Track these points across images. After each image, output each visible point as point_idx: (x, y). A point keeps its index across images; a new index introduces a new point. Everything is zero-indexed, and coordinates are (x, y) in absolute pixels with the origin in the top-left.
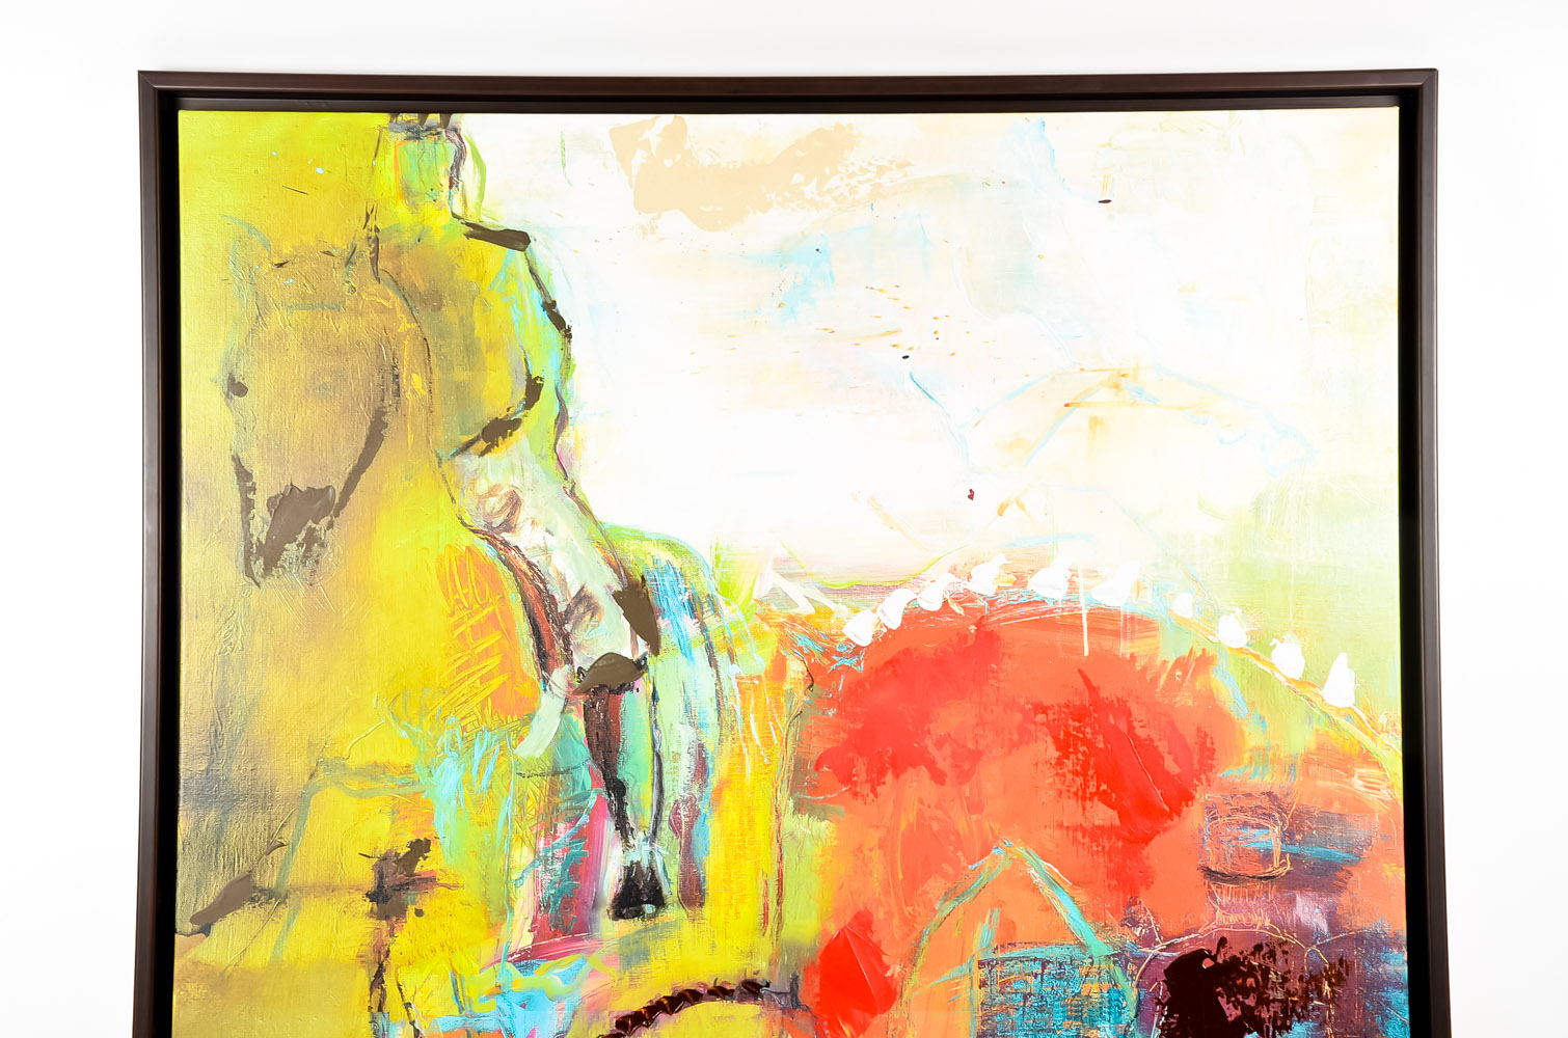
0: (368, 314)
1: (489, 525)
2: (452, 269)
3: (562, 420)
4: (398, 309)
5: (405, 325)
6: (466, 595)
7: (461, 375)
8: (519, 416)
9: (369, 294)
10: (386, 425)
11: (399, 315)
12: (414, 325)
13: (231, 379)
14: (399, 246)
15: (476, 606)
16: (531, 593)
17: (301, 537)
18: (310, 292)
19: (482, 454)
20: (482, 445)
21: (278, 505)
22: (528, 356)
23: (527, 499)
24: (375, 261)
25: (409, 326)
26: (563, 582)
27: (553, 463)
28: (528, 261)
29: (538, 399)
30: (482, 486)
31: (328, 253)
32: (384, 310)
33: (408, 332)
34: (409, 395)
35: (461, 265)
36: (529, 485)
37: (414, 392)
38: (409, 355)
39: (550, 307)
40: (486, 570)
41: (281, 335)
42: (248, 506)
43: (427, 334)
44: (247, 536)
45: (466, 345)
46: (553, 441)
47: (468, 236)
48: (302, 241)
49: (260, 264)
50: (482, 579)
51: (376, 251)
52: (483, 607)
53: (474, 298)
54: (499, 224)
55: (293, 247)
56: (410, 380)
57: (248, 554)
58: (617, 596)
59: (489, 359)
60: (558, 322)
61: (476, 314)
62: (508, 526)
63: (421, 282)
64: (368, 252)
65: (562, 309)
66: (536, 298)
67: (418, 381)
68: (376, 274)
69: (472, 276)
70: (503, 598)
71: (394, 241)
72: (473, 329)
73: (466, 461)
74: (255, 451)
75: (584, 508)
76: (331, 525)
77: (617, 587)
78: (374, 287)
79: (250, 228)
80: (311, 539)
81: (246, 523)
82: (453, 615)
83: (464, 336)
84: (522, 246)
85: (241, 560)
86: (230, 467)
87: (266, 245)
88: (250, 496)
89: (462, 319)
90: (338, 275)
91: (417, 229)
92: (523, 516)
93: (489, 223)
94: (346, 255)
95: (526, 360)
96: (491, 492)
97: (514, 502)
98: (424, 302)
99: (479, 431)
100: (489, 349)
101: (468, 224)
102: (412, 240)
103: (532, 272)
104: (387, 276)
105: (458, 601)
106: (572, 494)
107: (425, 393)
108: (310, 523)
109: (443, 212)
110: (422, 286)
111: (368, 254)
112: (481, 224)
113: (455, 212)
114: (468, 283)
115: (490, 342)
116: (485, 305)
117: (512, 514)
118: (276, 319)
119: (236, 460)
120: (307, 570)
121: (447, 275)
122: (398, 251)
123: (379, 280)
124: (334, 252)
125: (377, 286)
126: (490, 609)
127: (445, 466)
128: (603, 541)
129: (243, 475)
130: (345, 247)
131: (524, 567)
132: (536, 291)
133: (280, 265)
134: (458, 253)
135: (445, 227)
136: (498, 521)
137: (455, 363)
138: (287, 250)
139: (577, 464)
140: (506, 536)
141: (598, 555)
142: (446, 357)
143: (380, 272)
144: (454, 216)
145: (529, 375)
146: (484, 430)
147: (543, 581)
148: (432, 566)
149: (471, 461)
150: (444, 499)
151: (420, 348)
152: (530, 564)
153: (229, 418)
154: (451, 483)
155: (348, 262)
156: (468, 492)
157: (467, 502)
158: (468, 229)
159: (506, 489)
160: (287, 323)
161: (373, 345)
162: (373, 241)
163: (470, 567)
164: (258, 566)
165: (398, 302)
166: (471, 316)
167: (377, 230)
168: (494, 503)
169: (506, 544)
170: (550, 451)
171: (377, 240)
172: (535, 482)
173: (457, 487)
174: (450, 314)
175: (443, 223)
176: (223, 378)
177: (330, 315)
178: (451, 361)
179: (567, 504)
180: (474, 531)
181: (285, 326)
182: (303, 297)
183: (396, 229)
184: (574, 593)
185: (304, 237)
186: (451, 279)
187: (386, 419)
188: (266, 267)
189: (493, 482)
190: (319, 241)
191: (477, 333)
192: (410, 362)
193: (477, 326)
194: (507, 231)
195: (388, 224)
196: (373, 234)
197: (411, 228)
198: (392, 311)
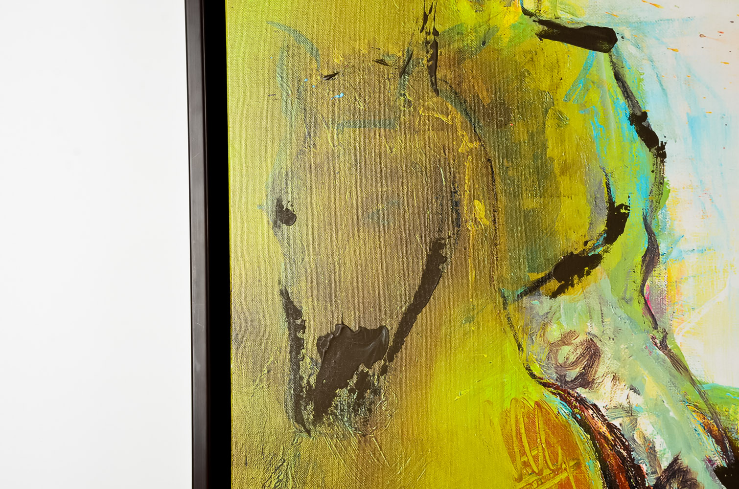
0: (425, 132)
1: (562, 378)
2: (521, 77)
3: (651, 258)
4: (458, 124)
5: (466, 144)
6: (535, 458)
7: (530, 203)
8: (599, 250)
9: (427, 108)
10: (444, 260)
11: (460, 132)
12: (476, 144)
13: (279, 204)
14: (460, 51)
15: (547, 472)
16: (612, 461)
17: (352, 383)
18: (361, 107)
19: (554, 295)
20: (554, 284)
21: (327, 345)
22: (611, 180)
23: (607, 350)
24: (433, 70)
25: (470, 145)
26: (652, 451)
27: (638, 308)
28: (614, 65)
29: (622, 231)
30: (554, 333)
31: (381, 62)
32: (443, 126)
33: (470, 152)
34: (470, 225)
35: (533, 72)
36: (609, 333)
37: (476, 222)
38: (471, 178)
39: (639, 120)
40: (559, 430)
41: (331, 157)
42: (297, 345)
43: (492, 153)
44: (297, 380)
45: (537, 168)
46: (639, 281)
47: (542, 36)
48: (353, 48)
49: (309, 76)
50: (553, 440)
51: (434, 58)
52: (556, 472)
53: (546, 111)
54: (579, 20)
55: (345, 56)
56: (471, 208)
57: (297, 398)
58: (719, 472)
59: (564, 183)
60: (649, 138)
61: (550, 131)
62: (585, 381)
63: (485, 93)
64: (426, 59)
65: (654, 122)
66: (620, 110)
67: (480, 207)
68: (434, 84)
69: (545, 85)
70: (578, 465)
71: (455, 45)
72: (544, 147)
73: (536, 302)
74: (304, 284)
75: (678, 363)
76: (384, 371)
77: (720, 462)
78: (433, 101)
79: (298, 35)
80: (364, 384)
81: (296, 364)
82: (520, 479)
83: (534, 155)
84: (606, 46)
85: (291, 403)
86: (279, 301)
87: (315, 54)
88: (300, 335)
89: (532, 136)
90: (392, 87)
91: (482, 30)
92: (602, 369)
93: (566, 19)
94: (401, 63)
95: (608, 185)
96: (565, 340)
97: (592, 353)
98: (488, 115)
99: (551, 268)
100: (563, 172)
101: (541, 22)
102: (475, 44)
103: (618, 77)
104: (446, 87)
105: (526, 464)
106: (663, 346)
107: (486, 222)
108: (362, 367)
109: (512, 9)
110: (485, 97)
111: (425, 62)
112: (557, 21)
113: (525, 7)
114: (540, 93)
115: (565, 161)
116: (560, 118)
117: (589, 366)
118: (327, 138)
119: (284, 294)
120: (358, 420)
121: (516, 84)
122: (459, 58)
123: (437, 92)
124: (388, 61)
125: (435, 99)
126: (563, 476)
127: (511, 308)
129: (292, 311)
130: (400, 54)
131: (604, 429)
132: (622, 100)
133: (330, 77)
134: (529, 57)
135: (513, 26)
136: (573, 374)
137: (524, 188)
138: (337, 60)
139: (669, 310)
140: (582, 392)
141: (695, 421)
142: (513, 181)
143: (439, 83)
144: (526, 12)
145: (611, 202)
146: (557, 267)
147: (627, 448)
148: (496, 421)
149: (541, 304)
150: (510, 346)
151: (483, 171)
152: (611, 427)
153: (277, 249)
154: (518, 327)
155: (404, 71)
156: (538, 339)
157: (536, 350)
158: (541, 28)
159: (582, 337)
160: (337, 143)
161: (430, 168)
162: (432, 47)
163: (540, 423)
164: (308, 412)
165: (459, 117)
166: (543, 132)
167: (436, 33)
168: (567, 353)
169: (582, 401)
170: (636, 295)
171: (435, 45)
172: (617, 331)
173: (524, 331)
174: (519, 131)
175: (512, 22)
176: (271, 206)
177: (384, 134)
178: (519, 186)
179: (657, 359)
180: (546, 385)
181: (336, 147)
182: (355, 113)
183: (458, 31)
184: (665, 464)
185: (355, 45)
186: (520, 88)
187: (445, 252)
188: (316, 79)
189: (567, 328)
190: (371, 47)
191: (549, 153)
192: (472, 188)
193: (550, 144)
194: (589, 28)
195: (448, 26)
196: (431, 38)
197: (475, 30)
198: (452, 128)
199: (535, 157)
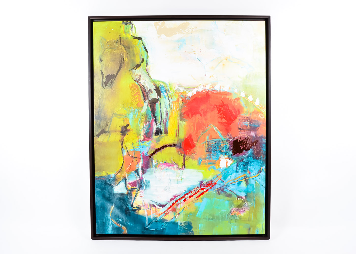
0: (119, 50)
1: (137, 80)
2: (131, 43)
3: (147, 64)
5: (125, 51)
6: (133, 90)
7: (132, 58)
8: (141, 64)
9: (119, 47)
10: (122, 65)
12: (126, 51)
13: (100, 59)
15: (135, 91)
16: (143, 89)
17: (110, 82)
19: (136, 69)
20: (135, 68)
21: (107, 77)
23: (142, 76)
24: (120, 42)
26: (147, 88)
27: (146, 70)
29: (143, 61)
30: (136, 74)
31: (114, 41)
32: (121, 49)
34: (125, 61)
36: (142, 74)
37: (126, 61)
39: (145, 48)
40: (136, 86)
41: (107, 53)
42: (103, 77)
43: (128, 52)
44: (103, 82)
46: (146, 67)
47: (133, 38)
49: (104, 43)
50: (136, 87)
52: (136, 91)
53: (134, 47)
55: (109, 40)
56: (125, 59)
57: (103, 84)
58: (155, 90)
59: (136, 56)
60: (146, 50)
62: (139, 80)
65: (147, 49)
66: (143, 47)
67: (126, 59)
68: (120, 44)
69: (134, 44)
70: (139, 90)
71: (123, 39)
72: (134, 51)
73: (133, 70)
74: (104, 69)
75: (150, 77)
76: (114, 80)
77: (155, 88)
78: (120, 46)
79: (103, 38)
80: (112, 82)
81: (103, 80)
82: (131, 92)
84: (141, 40)
85: (102, 85)
86: (100, 72)
87: (105, 40)
88: (103, 76)
89: (133, 50)
90: (115, 44)
92: (141, 78)
93: (136, 36)
94: (116, 41)
95: (142, 56)
96: (137, 75)
97: (140, 76)
98: (127, 48)
99: (135, 66)
100: (136, 54)
101: (133, 37)
102: (125, 39)
103: (143, 43)
105: (132, 90)
106: (148, 75)
107: (127, 61)
108: (111, 79)
110: (127, 45)
116: (136, 48)
117: (140, 78)
118: (107, 51)
119: (101, 71)
120: (111, 86)
122: (124, 41)
123: (121, 45)
126: (137, 92)
127: (130, 71)
128: (153, 82)
129: (102, 73)
131: (142, 86)
132: (143, 46)
133: (107, 43)
134: (132, 41)
136: (138, 79)
139: (149, 71)
140: (139, 81)
141: (152, 84)
144: (132, 35)
145: (142, 58)
146: (136, 66)
147: (144, 88)
148: (129, 85)
149: (134, 70)
150: (130, 76)
151: (127, 54)
152: (142, 85)
153: (100, 65)
154: (131, 73)
155: (117, 42)
156: (134, 75)
157: (133, 76)
159: (139, 75)
161: (120, 54)
163: (134, 85)
164: (104, 86)
165: (124, 48)
167: (121, 38)
168: (137, 76)
169: (139, 82)
170: (145, 69)
171: (121, 39)
172: (143, 73)
173: (132, 74)
174: (131, 49)
175: (130, 36)
176: (99, 59)
177: (114, 50)
178: (131, 56)
179: (148, 77)
180: (135, 81)
182: (110, 47)
183: (123, 37)
184: (149, 89)
187: (122, 64)
188: (105, 43)
189: (137, 74)
190: (112, 39)
191: (135, 52)
192: (125, 56)
193: (135, 51)
194: (139, 37)
195: (122, 37)
196: (120, 38)
197: (125, 37)
198: (123, 49)
199: (133, 53)
